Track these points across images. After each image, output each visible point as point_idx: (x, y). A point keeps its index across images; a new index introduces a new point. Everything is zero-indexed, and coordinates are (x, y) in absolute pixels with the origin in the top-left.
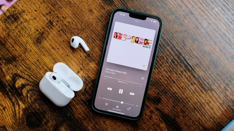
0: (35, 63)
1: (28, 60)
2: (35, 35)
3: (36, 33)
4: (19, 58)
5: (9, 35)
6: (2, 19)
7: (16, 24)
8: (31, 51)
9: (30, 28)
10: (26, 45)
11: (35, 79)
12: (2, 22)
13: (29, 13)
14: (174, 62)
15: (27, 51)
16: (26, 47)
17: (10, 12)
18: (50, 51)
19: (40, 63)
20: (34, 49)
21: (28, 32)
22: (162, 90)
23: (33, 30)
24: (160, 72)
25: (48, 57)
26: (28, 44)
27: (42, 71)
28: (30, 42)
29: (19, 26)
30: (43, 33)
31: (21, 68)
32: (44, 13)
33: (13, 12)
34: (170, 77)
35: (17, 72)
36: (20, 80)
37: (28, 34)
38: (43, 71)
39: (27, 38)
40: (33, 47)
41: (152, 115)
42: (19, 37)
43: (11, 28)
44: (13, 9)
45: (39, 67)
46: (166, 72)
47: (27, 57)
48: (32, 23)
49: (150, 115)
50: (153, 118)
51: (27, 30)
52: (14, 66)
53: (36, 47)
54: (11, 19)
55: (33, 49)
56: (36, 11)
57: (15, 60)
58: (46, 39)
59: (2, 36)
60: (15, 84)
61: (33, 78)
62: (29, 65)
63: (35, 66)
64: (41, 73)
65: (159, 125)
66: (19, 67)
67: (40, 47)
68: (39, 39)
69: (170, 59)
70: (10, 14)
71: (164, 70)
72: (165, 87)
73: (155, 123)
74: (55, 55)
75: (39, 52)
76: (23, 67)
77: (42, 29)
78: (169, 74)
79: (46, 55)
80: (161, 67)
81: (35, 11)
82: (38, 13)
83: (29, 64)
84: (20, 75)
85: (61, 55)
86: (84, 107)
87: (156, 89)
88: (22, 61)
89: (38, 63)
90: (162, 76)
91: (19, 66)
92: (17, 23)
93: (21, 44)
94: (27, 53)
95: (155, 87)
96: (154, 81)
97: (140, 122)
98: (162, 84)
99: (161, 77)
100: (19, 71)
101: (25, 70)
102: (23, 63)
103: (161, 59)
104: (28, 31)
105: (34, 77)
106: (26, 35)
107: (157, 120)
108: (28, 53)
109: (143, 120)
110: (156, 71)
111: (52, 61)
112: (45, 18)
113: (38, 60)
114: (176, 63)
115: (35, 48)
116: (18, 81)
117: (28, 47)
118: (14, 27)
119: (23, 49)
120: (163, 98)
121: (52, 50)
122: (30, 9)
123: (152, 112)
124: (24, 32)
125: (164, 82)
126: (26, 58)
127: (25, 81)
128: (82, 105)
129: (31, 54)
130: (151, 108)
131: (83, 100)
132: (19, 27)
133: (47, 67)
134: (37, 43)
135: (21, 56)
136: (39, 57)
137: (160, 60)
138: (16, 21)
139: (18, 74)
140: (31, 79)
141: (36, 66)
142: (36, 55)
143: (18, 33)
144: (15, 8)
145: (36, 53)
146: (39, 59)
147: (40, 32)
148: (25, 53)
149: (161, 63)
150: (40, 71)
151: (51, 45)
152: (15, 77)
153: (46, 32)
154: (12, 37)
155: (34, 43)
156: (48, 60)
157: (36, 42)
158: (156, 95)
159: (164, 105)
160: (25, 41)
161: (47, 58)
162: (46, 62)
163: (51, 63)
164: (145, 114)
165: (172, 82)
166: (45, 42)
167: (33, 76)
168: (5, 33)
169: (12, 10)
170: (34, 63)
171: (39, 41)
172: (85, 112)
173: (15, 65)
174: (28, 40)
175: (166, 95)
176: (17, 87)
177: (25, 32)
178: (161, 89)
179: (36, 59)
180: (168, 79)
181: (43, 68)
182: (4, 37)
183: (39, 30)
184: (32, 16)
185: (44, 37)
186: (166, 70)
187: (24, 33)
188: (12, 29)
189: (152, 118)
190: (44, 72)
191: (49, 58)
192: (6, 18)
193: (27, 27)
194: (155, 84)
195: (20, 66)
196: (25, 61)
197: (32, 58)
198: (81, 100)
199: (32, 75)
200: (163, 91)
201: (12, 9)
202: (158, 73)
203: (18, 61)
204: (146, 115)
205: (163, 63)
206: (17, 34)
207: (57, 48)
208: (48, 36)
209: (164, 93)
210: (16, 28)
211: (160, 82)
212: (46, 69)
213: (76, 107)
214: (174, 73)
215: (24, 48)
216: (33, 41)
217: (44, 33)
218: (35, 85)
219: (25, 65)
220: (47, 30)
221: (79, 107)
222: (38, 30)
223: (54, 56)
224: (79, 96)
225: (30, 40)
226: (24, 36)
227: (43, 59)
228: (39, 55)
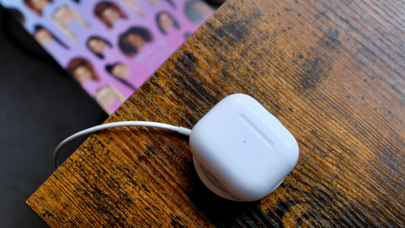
0: (309, 140)
2: (297, 69)
3: (297, 64)
5: (226, 74)
6: (204, 37)
7: (242, 46)
8: (292, 111)
9: (280, 52)
10: (276, 95)
11: (313, 184)
12: (205, 45)
13: (273, 16)
15: (280, 112)
16: (277, 102)
17: (223, 18)
18: (343, 106)
19: (322, 139)
20: (299, 104)
21: (275, 64)
23: (288, 56)
25: (340, 122)
26: (280, 94)
27: (330, 160)
28: (284, 86)
29: (251, 50)
30: (316, 60)
33: (231, 18)
37: (276, 67)
38: (332, 158)
39: (275, 78)
40: (295, 100)
42: (253, 77)
43: (229, 58)
44: (229, 11)
45: (319, 149)
48: (283, 39)
51: (275, 59)
53: (303, 99)
54: (227, 36)
55: (295, 104)
56: (290, 11)
58: (326, 76)
59: (208, 78)
61: (307, 180)
63: (308, 147)
64: (329, 165)
67: (314, 97)
68: (308, 78)
70: (223, 24)
74: (358, 114)
75: (313, 111)
77: (313, 53)
79: (333, 117)
81: (287, 10)
82: (294, 15)
85: (374, 112)
89: (315, 141)
92: (244, 42)
94: (281, 117)
104: (277, 60)
105: (311, 178)
108: (285, 115)
111: (351, 131)
113: (313, 132)
115: (300, 102)
117: (282, 100)
118: (236, 55)
121: (348, 102)
122: (274, 6)
124: (264, 64)
127: (288, 191)
129: (294, 118)
132: (250, 53)
133: (342, 148)
134: (304, 87)
136: (317, 124)
138: (240, 38)
140: (301, 185)
141: (312, 147)
142: (308, 118)
143: (251, 68)
144: (233, 8)
145: (306, 115)
146: (317, 128)
147: (307, 60)
150: (324, 161)
151: (343, 91)
153: (324, 59)
154: (236, 77)
155: (295, 88)
156: (342, 128)
157: (301, 86)
160: (271, 87)
161: (338, 125)
162: (338, 134)
163: (351, 136)
166: (325, 82)
167: (308, 176)
168: (214, 71)
169: (227, 13)
171: (309, 81)
174: (280, 83)
177: (268, 64)
179: (309, 129)
181: (331, 150)
182: (215, 82)
183: (305, 54)
184: (280, 24)
185: (320, 71)
187: (267, 66)
188: (234, 58)
190: (335, 162)
191: (343, 124)
192: (214, 33)
193: (272, 52)
197: (297, 127)
199: (305, 175)
201: (226, 10)
206: (249, 70)
207: (359, 96)
208: (330, 69)
210: (242, 55)
212: (340, 154)
215: (272, 104)
216: (293, 84)
217: (319, 61)
218: (316, 200)
220: (326, 54)
222: (301, 57)
223: (355, 117)
225: (285, 82)
226: (266, 75)
227: (327, 127)
228: (314, 119)
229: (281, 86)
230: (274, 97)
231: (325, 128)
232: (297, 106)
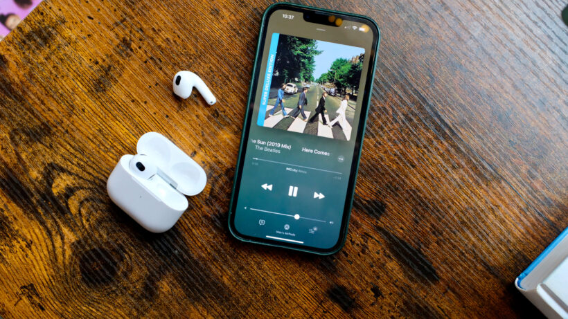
0: (95, 138)
1: (78, 131)
2: (92, 74)
3: (93, 69)
4: (56, 127)
5: (31, 76)
6: (15, 41)
7: (47, 50)
8: (84, 112)
9: (80, 58)
11: (96, 174)
12: (15, 48)
13: (76, 23)
14: (411, 120)
15: (74, 111)
16: (72, 102)
17: (33, 23)
18: (127, 109)
19: (106, 136)
20: (90, 105)
21: (74, 68)
22: (386, 185)
23: (86, 62)
24: (380, 144)
25: (123, 123)
26: (76, 96)
27: (111, 155)
28: (80, 89)
29: (54, 54)
30: (110, 67)
31: (63, 150)
32: (111, 23)
33: (40, 23)
34: (403, 154)
35: (54, 160)
36: (61, 178)
37: (75, 71)
38: (113, 154)
39: (73, 81)
40: (87, 102)
41: (366, 242)
42: (54, 80)
43: (36, 61)
44: (38, 16)
45: (103, 145)
46: (394, 143)
47: (76, 124)
48: (83, 46)
49: (363, 243)
50: (370, 248)
51: (74, 64)
52: (48, 148)
53: (95, 102)
54: (35, 40)
55: (87, 105)
56: (92, 19)
57: (50, 133)
58: (116, 81)
59: (16, 79)
60: (51, 187)
61: (91, 171)
62: (81, 142)
63: (94, 143)
64: (110, 159)
65: (384, 265)
66: (57, 148)
67: (104, 100)
68: (100, 83)
69: (400, 114)
70: (33, 29)
71: (390, 139)
72: (392, 177)
73: (374, 262)
74: (139, 117)
75: (102, 112)
76: (68, 147)
77: (107, 60)
78: (401, 147)
79: (118, 118)
80: (381, 133)
81: (90, 18)
82: (95, 23)
83: (81, 140)
84: (62, 166)
85: (153, 115)
86: (210, 232)
87: (372, 183)
88: (64, 134)
89: (101, 138)
90: (386, 152)
91: (59, 146)
92: (49, 47)
93: (61, 95)
94: (75, 116)
95: (370, 178)
96: (368, 165)
97: (340, 260)
98: (386, 170)
99: (382, 154)
100: (59, 157)
101: (71, 153)
102: (68, 139)
103: (380, 113)
104: (76, 65)
105: (94, 169)
106: (70, 74)
107: (378, 253)
108: (78, 114)
109: (347, 255)
110: (372, 143)
111: (132, 132)
112: (112, 34)
113: (100, 131)
114: (415, 121)
115: (92, 104)
116: (57, 181)
117: (77, 101)
118: (42, 59)
119: (65, 107)
120: (391, 203)
121: (132, 105)
122: (78, 14)
123: (366, 236)
124: (65, 68)
125: (389, 167)
126: (73, 127)
127: (75, 179)
128: (207, 227)
129: (86, 118)
130: (365, 227)
131: (208, 216)
132: (53, 57)
133: (122, 144)
134: (97, 90)
135: (62, 122)
136: (104, 123)
137: (379, 117)
138: (46, 44)
139: (57, 165)
140: (86, 174)
141: (98, 143)
142: (96, 119)
143: (53, 72)
144: (42, 14)
145: (95, 116)
146: (104, 127)
147: (102, 67)
148: (70, 116)
149: (381, 124)
150: (106, 156)
151: (129, 96)
152: (49, 173)
153: (116, 66)
154: (40, 79)
155: (89, 91)
156: (124, 129)
157: (94, 90)
158: (373, 197)
159: (392, 219)
160: (69, 89)
161: (121, 126)
162: (120, 133)
163: (131, 136)
164: (351, 241)
165: (409, 165)
166: (115, 87)
167: (92, 167)
168: (22, 73)
169: (36, 19)
170: (91, 137)
171: (102, 86)
172: (214, 243)
173: (48, 145)
174: (76, 86)
175: (397, 195)
176: (55, 195)
178: (383, 181)
179: (97, 128)
180: (399, 158)
181: (113, 147)
182: (22, 82)
183: (100, 61)
184: (81, 31)
185: (112, 77)
186: (394, 138)
187: (67, 70)
188: (39, 61)
189: (368, 248)
190: (115, 157)
191: (125, 125)
192: (24, 38)
193: (73, 57)
194: (370, 171)
195: (61, 145)
196: (72, 133)
197: (87, 126)
198: (203, 217)
199: (90, 166)
200: (389, 187)
201: (36, 16)
202: (375, 146)
203: (54, 134)
204: (353, 243)
205: (385, 123)
206: (51, 73)
207: (142, 101)
208: (120, 75)
209: (392, 191)
210: (46, 59)
211: (382, 167)
212: (120, 150)
213: (194, 234)
214: (412, 144)
215: (67, 104)
216: (87, 87)
217: (112, 68)
218: (97, 187)
219: (73, 143)
220: (119, 61)
221: (198, 231)
222: (97, 63)
223: (137, 119)
224: (199, 209)
225: (81, 85)
226: (65, 78)
227: (112, 127)
228: (102, 119)
229: (77, 88)
230: (71, 98)
231: (111, 128)
232: (89, 107)
